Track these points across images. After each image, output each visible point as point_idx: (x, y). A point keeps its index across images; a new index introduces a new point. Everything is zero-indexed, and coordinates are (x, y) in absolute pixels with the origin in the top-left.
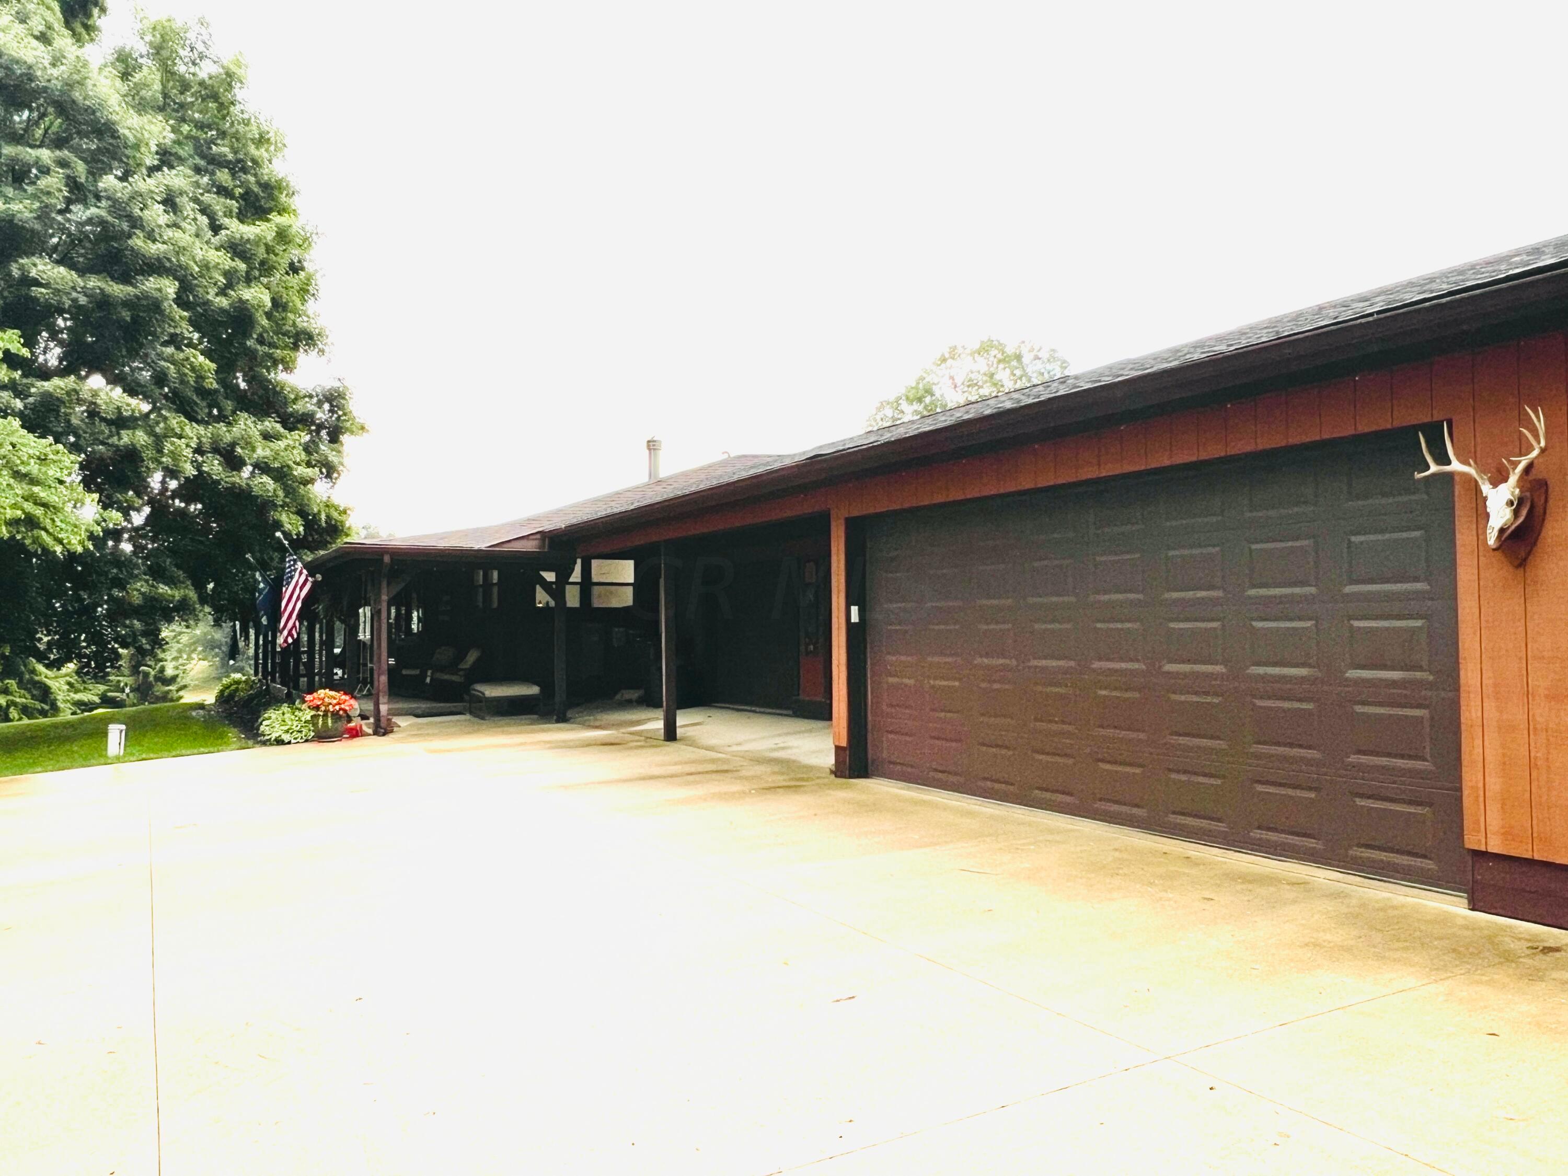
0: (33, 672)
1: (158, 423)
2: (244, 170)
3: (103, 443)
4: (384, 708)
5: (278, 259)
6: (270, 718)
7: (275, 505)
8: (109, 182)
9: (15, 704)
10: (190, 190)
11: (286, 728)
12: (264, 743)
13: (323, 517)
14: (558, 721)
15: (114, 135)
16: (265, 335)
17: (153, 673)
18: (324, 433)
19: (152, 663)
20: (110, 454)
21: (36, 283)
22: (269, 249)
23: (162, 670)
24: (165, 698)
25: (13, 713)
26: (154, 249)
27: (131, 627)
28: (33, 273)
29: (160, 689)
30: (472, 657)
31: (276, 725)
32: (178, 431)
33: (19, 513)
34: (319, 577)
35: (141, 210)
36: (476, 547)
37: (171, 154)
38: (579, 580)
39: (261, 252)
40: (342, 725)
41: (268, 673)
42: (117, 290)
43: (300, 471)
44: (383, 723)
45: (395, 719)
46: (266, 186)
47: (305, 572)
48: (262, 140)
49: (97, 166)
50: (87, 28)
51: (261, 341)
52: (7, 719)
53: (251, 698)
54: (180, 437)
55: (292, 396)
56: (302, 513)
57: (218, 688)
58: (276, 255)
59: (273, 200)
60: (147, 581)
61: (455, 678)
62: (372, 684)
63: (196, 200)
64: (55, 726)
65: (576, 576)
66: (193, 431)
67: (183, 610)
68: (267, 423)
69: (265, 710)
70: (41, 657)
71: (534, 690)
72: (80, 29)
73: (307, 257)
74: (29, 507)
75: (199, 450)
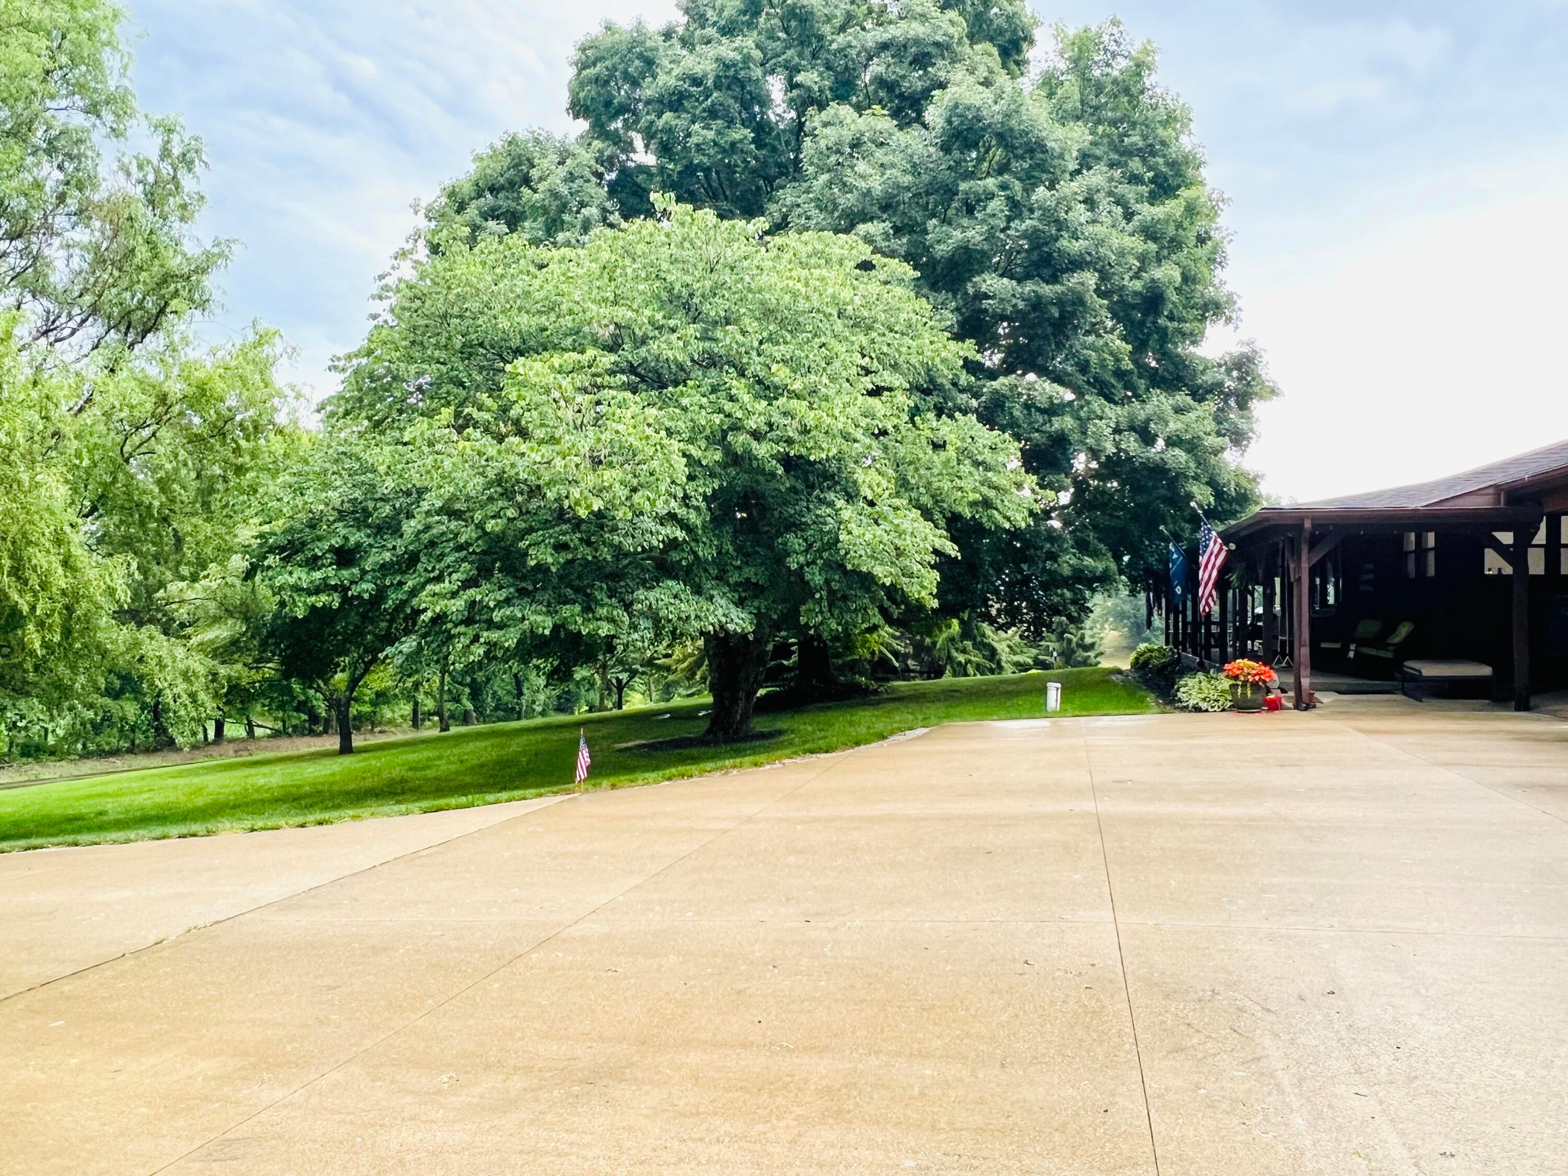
0: (984, 635)
1: (1082, 407)
2: (1153, 154)
3: (1037, 431)
4: (1305, 682)
5: (1187, 232)
6: (1186, 685)
7: (1186, 477)
8: (1041, 193)
9: (970, 661)
10: (1106, 185)
11: (1203, 696)
12: (1185, 709)
13: (1233, 486)
14: (1518, 709)
15: (1043, 149)
16: (1175, 311)
17: (1075, 640)
18: (1232, 402)
19: (1074, 631)
20: (1044, 440)
21: (986, 296)
22: (1179, 226)
23: (1082, 638)
24: (1085, 662)
25: (970, 670)
26: (1075, 247)
27: (1062, 595)
28: (984, 288)
29: (1081, 654)
30: (1404, 630)
31: (1194, 692)
32: (1099, 413)
33: (978, 495)
34: (1233, 546)
35: (1067, 213)
36: (1412, 506)
37: (1089, 156)
38: (1544, 542)
39: (1171, 231)
40: (1259, 697)
41: (1180, 643)
42: (1047, 290)
43: (1211, 441)
44: (1305, 698)
45: (1317, 695)
46: (1173, 165)
47: (1219, 541)
48: (1170, 120)
49: (1030, 181)
50: (1018, 63)
51: (1171, 318)
52: (966, 675)
53: (1164, 666)
54: (1101, 418)
55: (1201, 368)
56: (1212, 483)
57: (1133, 655)
58: (1184, 230)
59: (1181, 176)
60: (1074, 554)
61: (1382, 654)
62: (1291, 655)
63: (1110, 194)
64: (1002, 682)
65: (1541, 537)
66: (1113, 413)
67: (1104, 580)
68: (1178, 397)
69: (1181, 678)
70: (992, 621)
71: (1486, 671)
72: (1013, 67)
73: (1214, 226)
74: (984, 490)
75: (1117, 431)
